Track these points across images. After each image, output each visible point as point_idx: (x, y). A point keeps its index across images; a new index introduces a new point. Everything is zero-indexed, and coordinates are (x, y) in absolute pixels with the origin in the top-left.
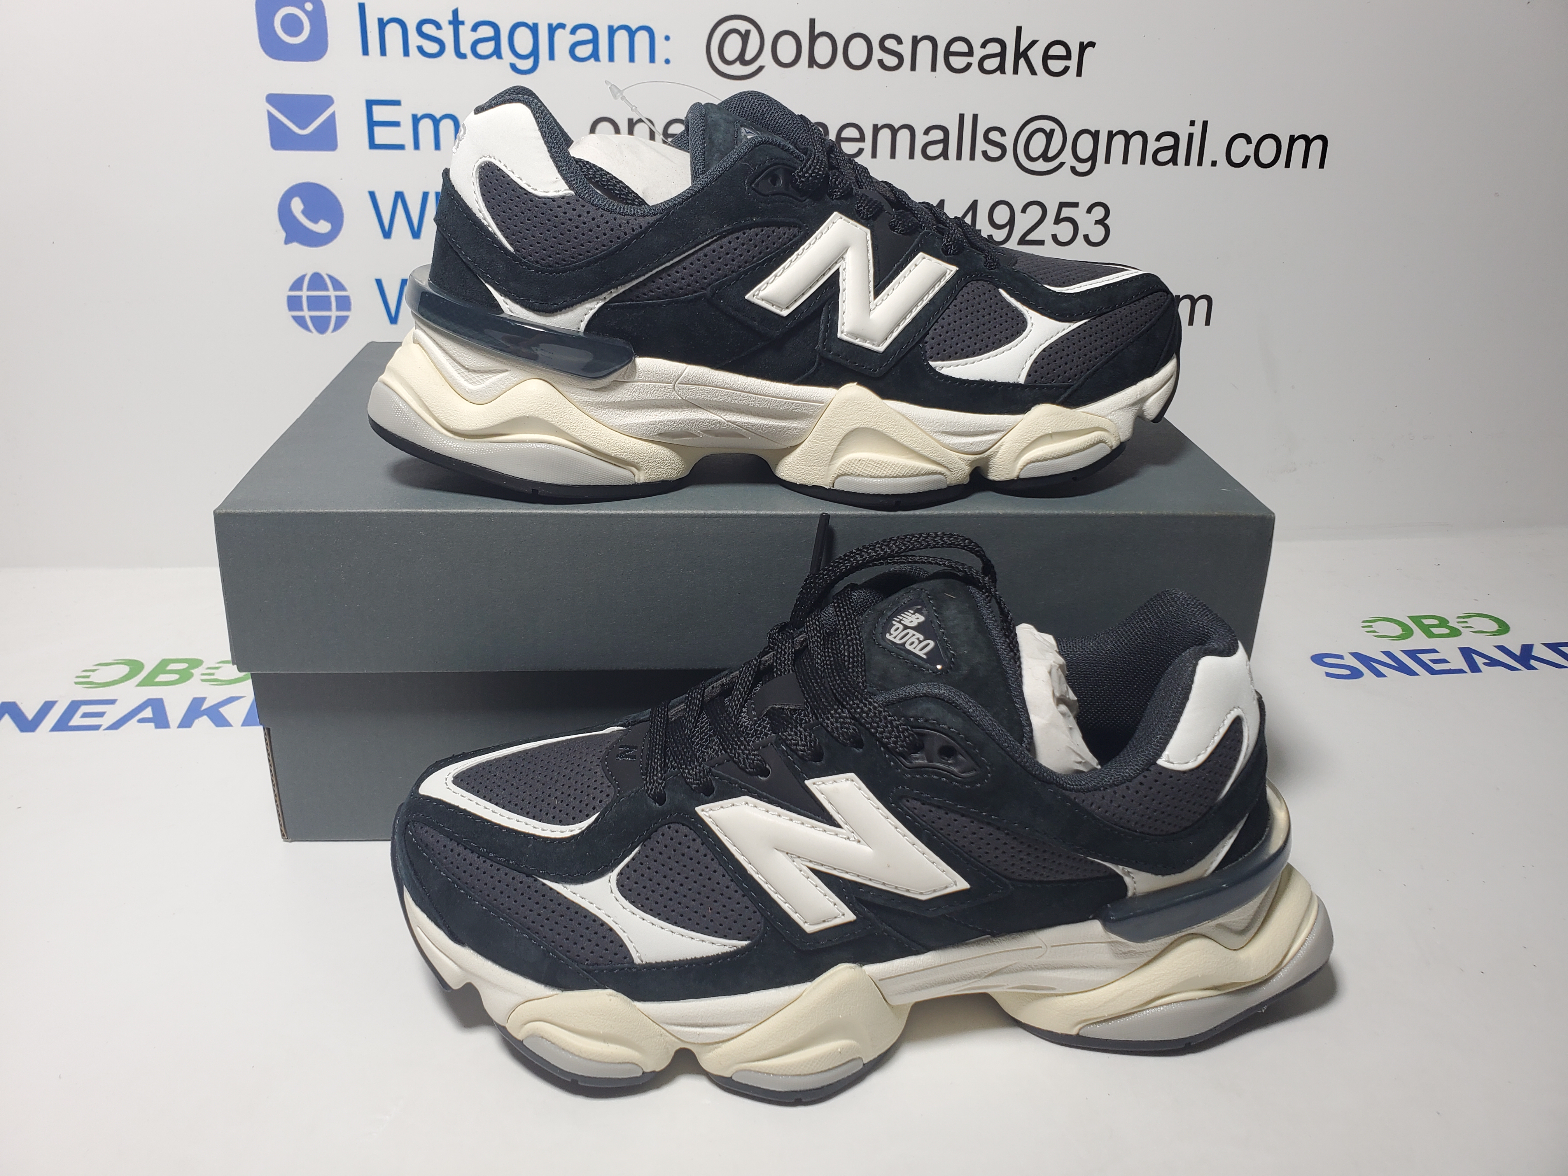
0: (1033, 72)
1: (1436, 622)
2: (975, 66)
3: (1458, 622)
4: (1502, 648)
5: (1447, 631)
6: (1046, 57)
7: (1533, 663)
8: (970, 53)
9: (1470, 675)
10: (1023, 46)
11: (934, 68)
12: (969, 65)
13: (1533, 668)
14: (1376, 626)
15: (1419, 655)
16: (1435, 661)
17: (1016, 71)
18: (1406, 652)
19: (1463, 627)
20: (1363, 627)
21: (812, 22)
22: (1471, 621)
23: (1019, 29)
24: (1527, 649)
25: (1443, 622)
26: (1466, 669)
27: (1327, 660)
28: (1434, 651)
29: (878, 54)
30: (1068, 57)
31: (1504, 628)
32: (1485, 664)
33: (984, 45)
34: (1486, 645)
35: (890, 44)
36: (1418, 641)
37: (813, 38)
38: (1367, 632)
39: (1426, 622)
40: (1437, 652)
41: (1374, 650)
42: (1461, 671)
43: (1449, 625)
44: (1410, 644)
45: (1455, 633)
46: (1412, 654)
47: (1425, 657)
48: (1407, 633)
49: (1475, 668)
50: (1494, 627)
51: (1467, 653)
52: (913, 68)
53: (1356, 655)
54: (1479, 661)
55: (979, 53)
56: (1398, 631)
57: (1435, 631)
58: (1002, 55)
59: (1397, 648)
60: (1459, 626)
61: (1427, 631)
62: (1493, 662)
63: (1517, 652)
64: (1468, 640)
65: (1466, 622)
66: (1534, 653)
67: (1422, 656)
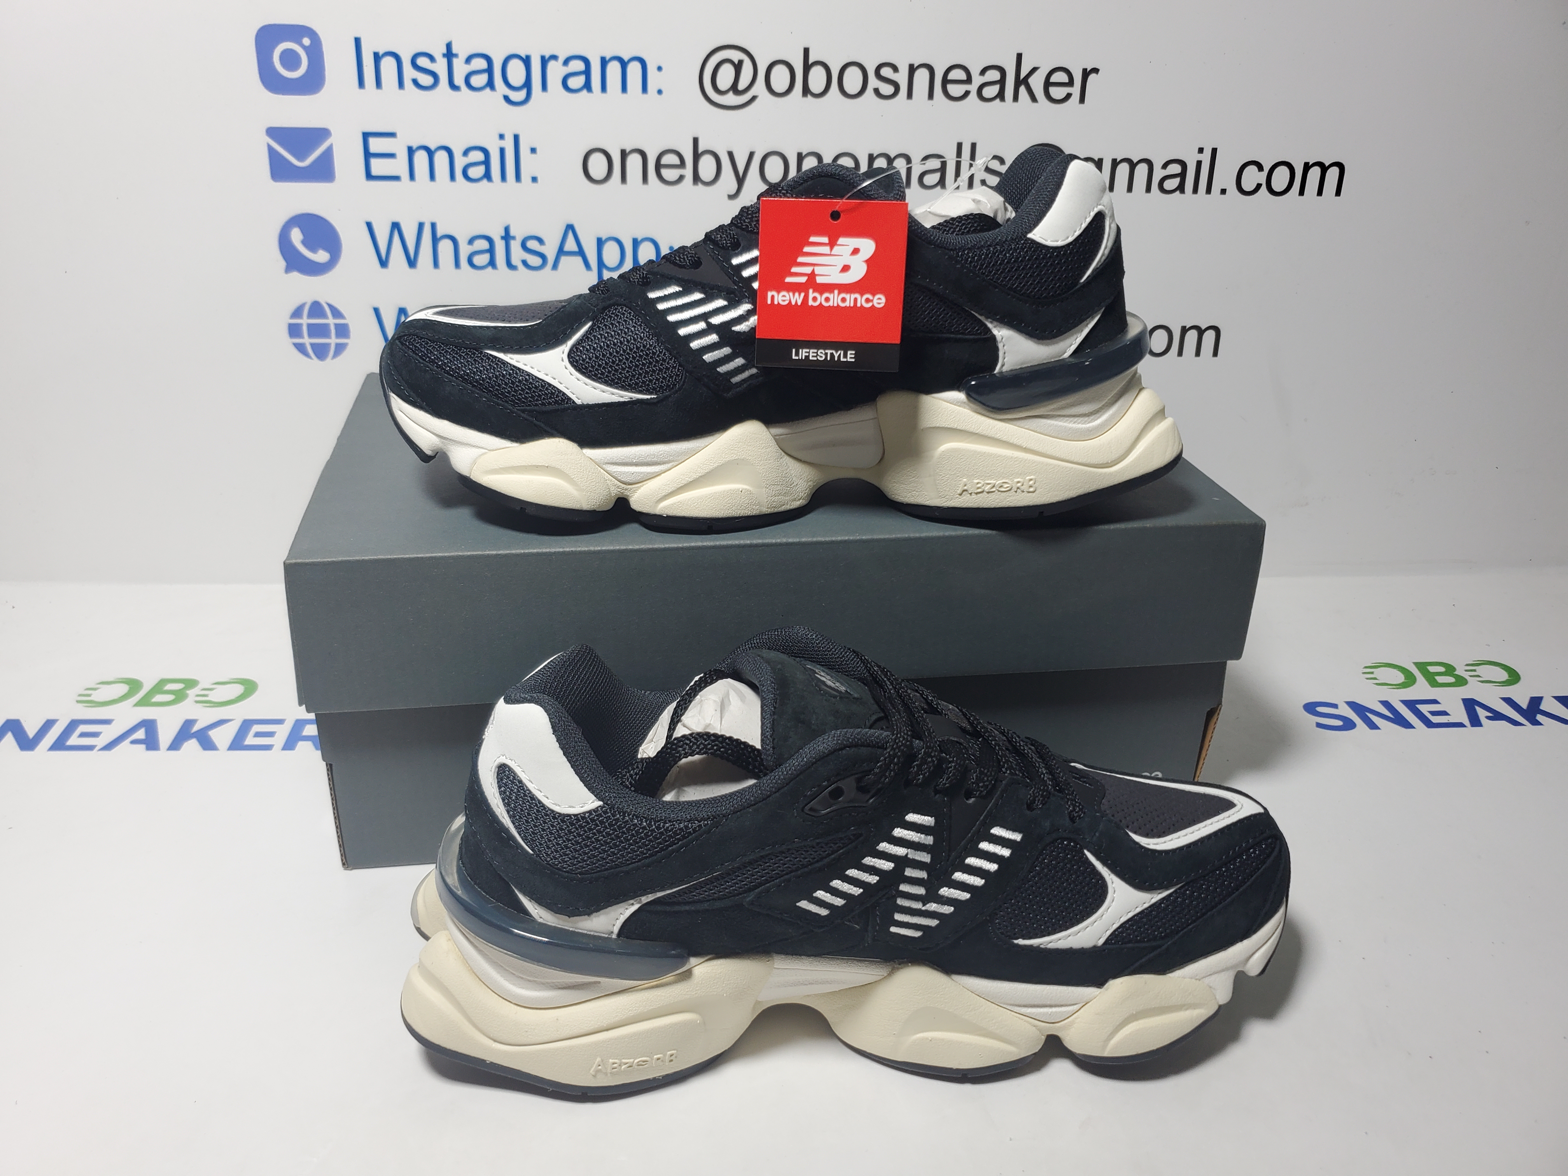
0: (1034, 99)
1: (1442, 669)
2: (973, 95)
3: (1466, 671)
4: (1509, 701)
5: (1451, 680)
6: (1048, 84)
7: (1539, 717)
8: (969, 80)
9: (1470, 731)
10: (1023, 74)
11: (931, 96)
12: (967, 93)
13: (1539, 723)
14: (1378, 672)
15: (1419, 706)
16: (1434, 713)
17: (1016, 98)
18: (1405, 702)
19: (1471, 676)
20: (1364, 673)
21: (806, 51)
22: (1480, 670)
23: (1019, 56)
24: (1536, 702)
25: (1450, 670)
26: (1466, 721)
27: (1320, 709)
28: (1435, 702)
29: (873, 82)
30: (1071, 83)
31: (1514, 677)
32: (1488, 718)
33: (983, 72)
34: (1492, 697)
35: (886, 72)
36: (1421, 690)
37: (807, 67)
38: (1367, 679)
39: (1432, 669)
40: (1438, 703)
41: (1371, 700)
42: (1461, 725)
43: (1456, 672)
44: (1411, 694)
45: (1461, 682)
46: (1411, 705)
47: (1424, 709)
48: (1410, 680)
49: (1475, 722)
50: (1504, 676)
51: (1470, 705)
52: (910, 95)
53: (1353, 705)
54: (1482, 713)
55: (977, 80)
56: (1400, 678)
57: (1440, 679)
58: (1002, 82)
59: (1396, 698)
60: (1466, 675)
61: (1432, 681)
62: (1497, 716)
63: (1524, 705)
64: (1473, 690)
65: (1475, 671)
66: (1542, 707)
67: (1420, 707)
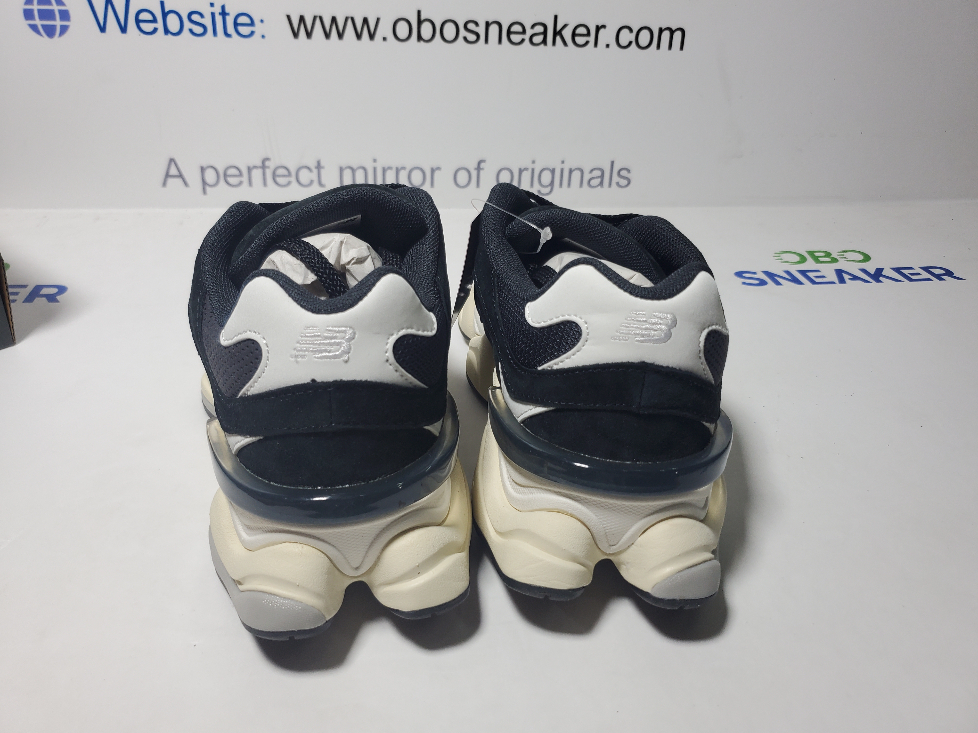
1: (823, 254)
3: (838, 255)
4: (863, 271)
5: (829, 260)
7: (881, 279)
9: (839, 286)
13: (880, 281)
14: (783, 256)
16: (817, 277)
18: (801, 272)
19: (841, 258)
20: (775, 256)
22: (847, 255)
24: (879, 270)
25: (828, 254)
26: (837, 281)
27: (746, 275)
28: (817, 271)
31: (867, 258)
32: (849, 279)
34: (854, 268)
36: (810, 265)
38: (776, 259)
39: (816, 254)
40: (820, 271)
41: (779, 270)
42: (833, 283)
43: (832, 256)
44: (803, 267)
46: (804, 273)
47: (811, 274)
48: (803, 259)
49: (842, 281)
50: (861, 257)
51: (840, 273)
53: (766, 272)
54: (847, 277)
56: (796, 259)
57: (821, 259)
59: (795, 269)
60: (838, 257)
61: (816, 260)
62: (855, 278)
63: (872, 272)
64: (841, 265)
65: (843, 255)
66: (883, 273)
67: (809, 274)
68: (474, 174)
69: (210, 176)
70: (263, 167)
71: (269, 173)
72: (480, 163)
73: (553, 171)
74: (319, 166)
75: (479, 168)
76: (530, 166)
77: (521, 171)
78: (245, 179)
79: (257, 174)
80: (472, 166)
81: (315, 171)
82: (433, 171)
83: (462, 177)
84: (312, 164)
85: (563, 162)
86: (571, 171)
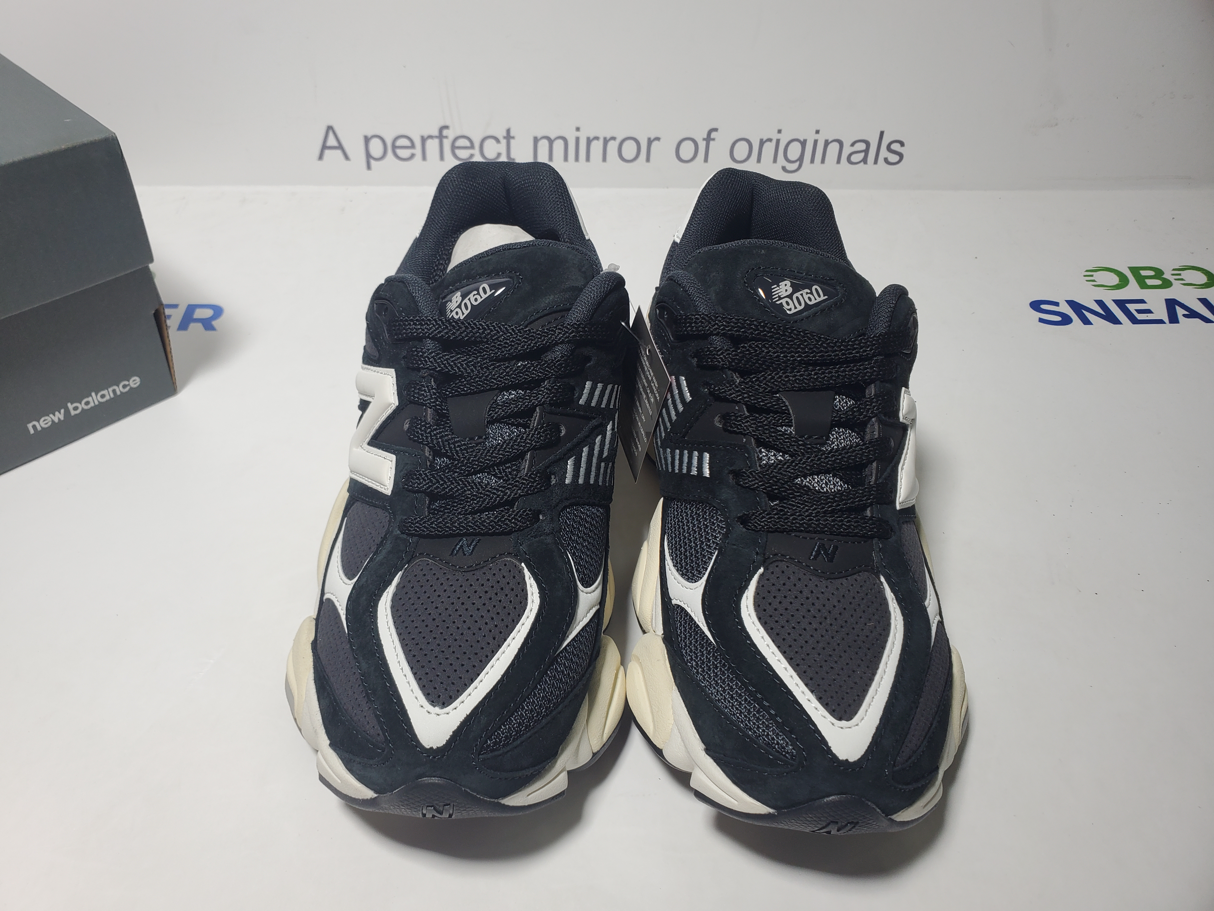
1: (1152, 274)
3: (1173, 275)
4: (1205, 302)
9: (1167, 325)
14: (1097, 275)
15: (1127, 305)
16: (1140, 311)
18: (1116, 301)
19: (1176, 279)
20: (1085, 276)
22: (1185, 274)
25: (1159, 274)
26: (1166, 319)
27: (1043, 306)
28: (1142, 301)
31: (1211, 281)
32: (1184, 315)
34: (1191, 298)
36: (1132, 291)
38: (1087, 281)
39: (1144, 273)
40: (1144, 303)
41: (1087, 298)
42: (1161, 322)
43: (1164, 276)
44: (1122, 294)
45: (1167, 284)
46: (1122, 304)
47: (1132, 307)
48: (1124, 282)
49: (1174, 319)
50: (1205, 279)
53: (1071, 303)
54: (1180, 311)
56: (1114, 280)
57: (1149, 282)
59: (1109, 298)
60: (1171, 278)
61: (1142, 283)
65: (1180, 275)
67: (1129, 306)
68: (702, 145)
69: (376, 148)
70: (441, 137)
71: (447, 144)
72: (710, 132)
73: (803, 143)
74: (509, 137)
75: (708, 139)
76: (775, 136)
77: (762, 143)
78: (418, 151)
79: (432, 146)
80: (700, 136)
81: (504, 142)
82: (650, 142)
83: (687, 150)
84: (501, 134)
85: (817, 132)
86: (827, 143)
